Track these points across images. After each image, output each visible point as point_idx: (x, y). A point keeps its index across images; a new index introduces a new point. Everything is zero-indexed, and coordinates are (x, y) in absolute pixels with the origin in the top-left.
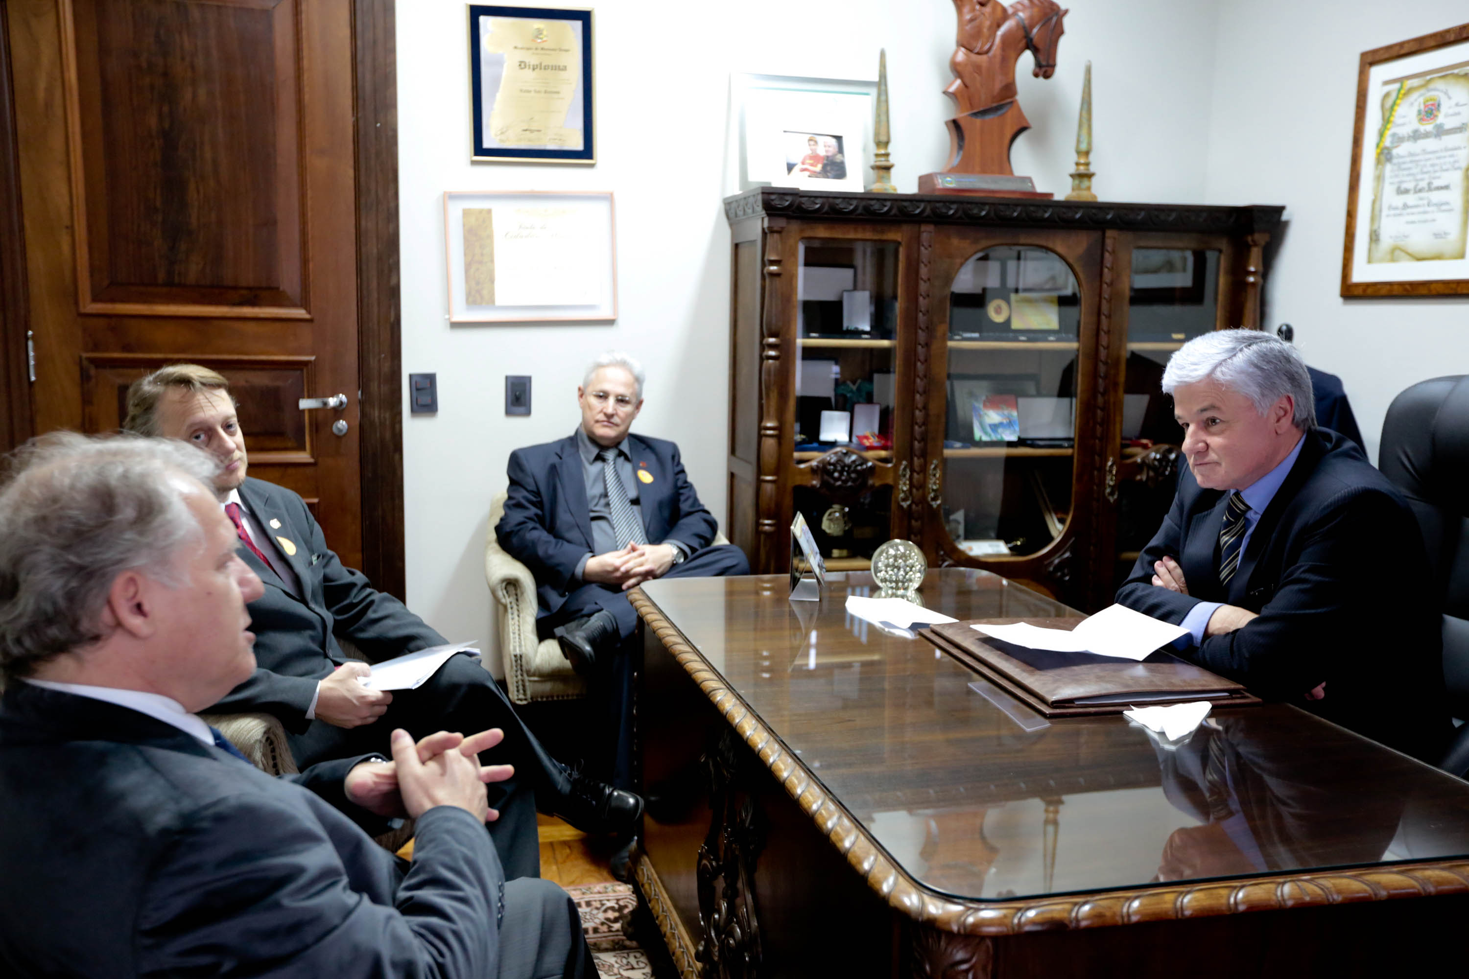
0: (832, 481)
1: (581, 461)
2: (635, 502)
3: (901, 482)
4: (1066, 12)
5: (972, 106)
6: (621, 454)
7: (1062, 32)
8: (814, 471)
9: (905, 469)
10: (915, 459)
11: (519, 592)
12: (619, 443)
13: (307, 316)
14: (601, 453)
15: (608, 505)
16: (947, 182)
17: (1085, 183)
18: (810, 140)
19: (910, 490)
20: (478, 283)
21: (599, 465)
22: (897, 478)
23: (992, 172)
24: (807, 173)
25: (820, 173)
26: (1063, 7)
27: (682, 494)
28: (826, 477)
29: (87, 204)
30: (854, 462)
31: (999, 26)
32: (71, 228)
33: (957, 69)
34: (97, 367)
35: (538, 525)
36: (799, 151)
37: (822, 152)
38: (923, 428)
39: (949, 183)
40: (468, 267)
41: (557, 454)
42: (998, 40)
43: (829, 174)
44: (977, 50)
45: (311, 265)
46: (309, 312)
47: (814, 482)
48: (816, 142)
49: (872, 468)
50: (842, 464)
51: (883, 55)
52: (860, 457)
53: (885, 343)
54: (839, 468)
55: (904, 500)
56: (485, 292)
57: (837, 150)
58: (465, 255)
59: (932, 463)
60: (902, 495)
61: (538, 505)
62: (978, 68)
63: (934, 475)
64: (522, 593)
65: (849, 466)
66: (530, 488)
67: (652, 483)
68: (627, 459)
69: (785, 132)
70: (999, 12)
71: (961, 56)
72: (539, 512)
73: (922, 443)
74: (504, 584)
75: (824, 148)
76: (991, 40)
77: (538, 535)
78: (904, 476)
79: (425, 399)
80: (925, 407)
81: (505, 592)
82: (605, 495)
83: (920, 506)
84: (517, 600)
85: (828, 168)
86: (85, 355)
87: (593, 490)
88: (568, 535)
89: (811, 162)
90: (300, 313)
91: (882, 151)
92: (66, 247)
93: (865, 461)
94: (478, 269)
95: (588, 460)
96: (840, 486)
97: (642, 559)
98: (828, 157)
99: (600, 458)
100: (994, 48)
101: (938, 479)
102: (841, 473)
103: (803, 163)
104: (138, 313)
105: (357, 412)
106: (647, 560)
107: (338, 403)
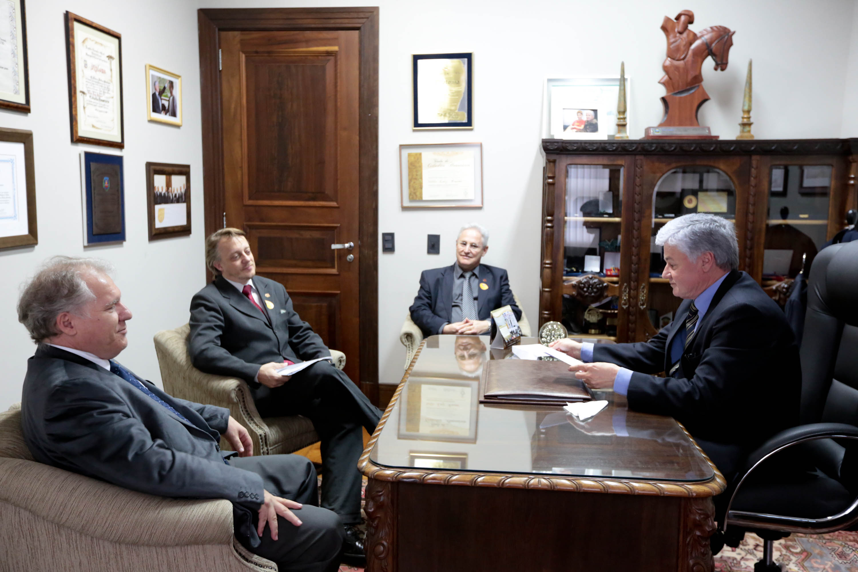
0: (583, 293)
1: (453, 277)
2: (476, 299)
3: (623, 295)
4: (734, 33)
5: (674, 89)
6: (474, 274)
7: (731, 44)
8: (574, 286)
9: (625, 288)
10: (632, 283)
11: (412, 340)
12: (474, 268)
13: (337, 205)
14: (464, 274)
15: (462, 300)
16: (656, 132)
17: (747, 128)
18: (578, 112)
19: (629, 300)
20: (414, 189)
21: (462, 279)
22: (621, 292)
23: (686, 125)
24: (575, 130)
25: (582, 130)
26: (732, 30)
27: (504, 296)
28: (580, 290)
29: (248, 157)
30: (595, 283)
31: (691, 44)
32: (241, 167)
33: (666, 69)
34: (250, 228)
35: (427, 308)
36: (572, 118)
37: (585, 118)
38: (637, 266)
39: (658, 132)
40: (410, 181)
41: (442, 274)
42: (690, 52)
43: (588, 130)
44: (677, 59)
45: (339, 182)
46: (338, 204)
47: (574, 293)
48: (582, 114)
49: (607, 287)
50: (588, 284)
51: (623, 65)
52: (600, 281)
53: (617, 219)
54: (587, 286)
55: (625, 304)
56: (418, 194)
57: (594, 117)
58: (409, 175)
59: (641, 285)
60: (623, 302)
61: (430, 298)
62: (677, 68)
63: (643, 292)
64: (414, 341)
65: (592, 285)
66: (426, 290)
67: (487, 290)
68: (477, 277)
69: (564, 109)
70: (691, 36)
71: (668, 62)
72: (429, 301)
73: (636, 274)
74: (406, 336)
75: (587, 116)
76: (686, 53)
77: (428, 312)
78: (626, 291)
79: (388, 245)
80: (638, 255)
81: (406, 339)
82: (461, 295)
83: (635, 308)
84: (412, 344)
85: (588, 127)
86: (245, 223)
87: (456, 291)
88: (440, 313)
89: (578, 124)
90: (334, 204)
91: (622, 116)
92: (239, 177)
93: (602, 282)
94: (414, 182)
95: (456, 276)
96: (587, 296)
97: (471, 327)
98: (588, 121)
99: (462, 276)
100: (688, 56)
101: (645, 294)
102: (588, 288)
103: (573, 125)
104: (266, 204)
105: (357, 251)
106: (473, 328)
107: (349, 246)
